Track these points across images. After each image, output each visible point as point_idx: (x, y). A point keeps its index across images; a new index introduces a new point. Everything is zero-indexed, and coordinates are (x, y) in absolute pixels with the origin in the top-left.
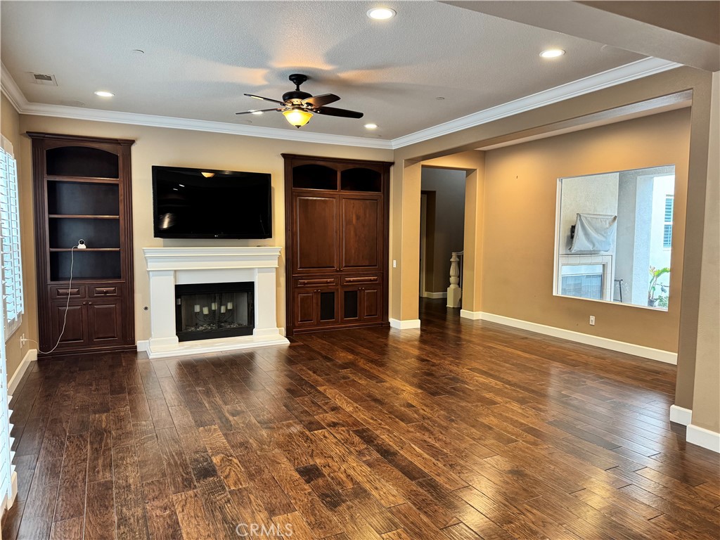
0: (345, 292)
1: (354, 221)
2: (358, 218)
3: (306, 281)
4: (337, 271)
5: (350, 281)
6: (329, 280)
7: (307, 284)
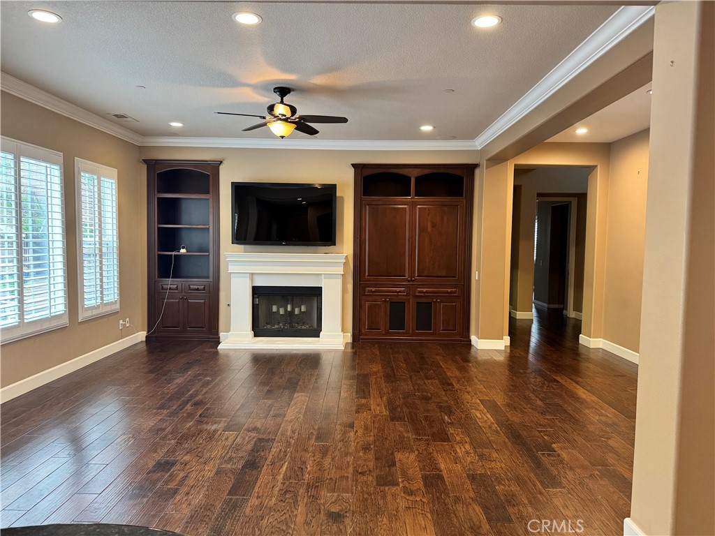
0: (418, 303)
1: (429, 229)
2: (434, 226)
3: (373, 289)
4: (409, 281)
5: (422, 292)
6: (398, 289)
7: (374, 292)
